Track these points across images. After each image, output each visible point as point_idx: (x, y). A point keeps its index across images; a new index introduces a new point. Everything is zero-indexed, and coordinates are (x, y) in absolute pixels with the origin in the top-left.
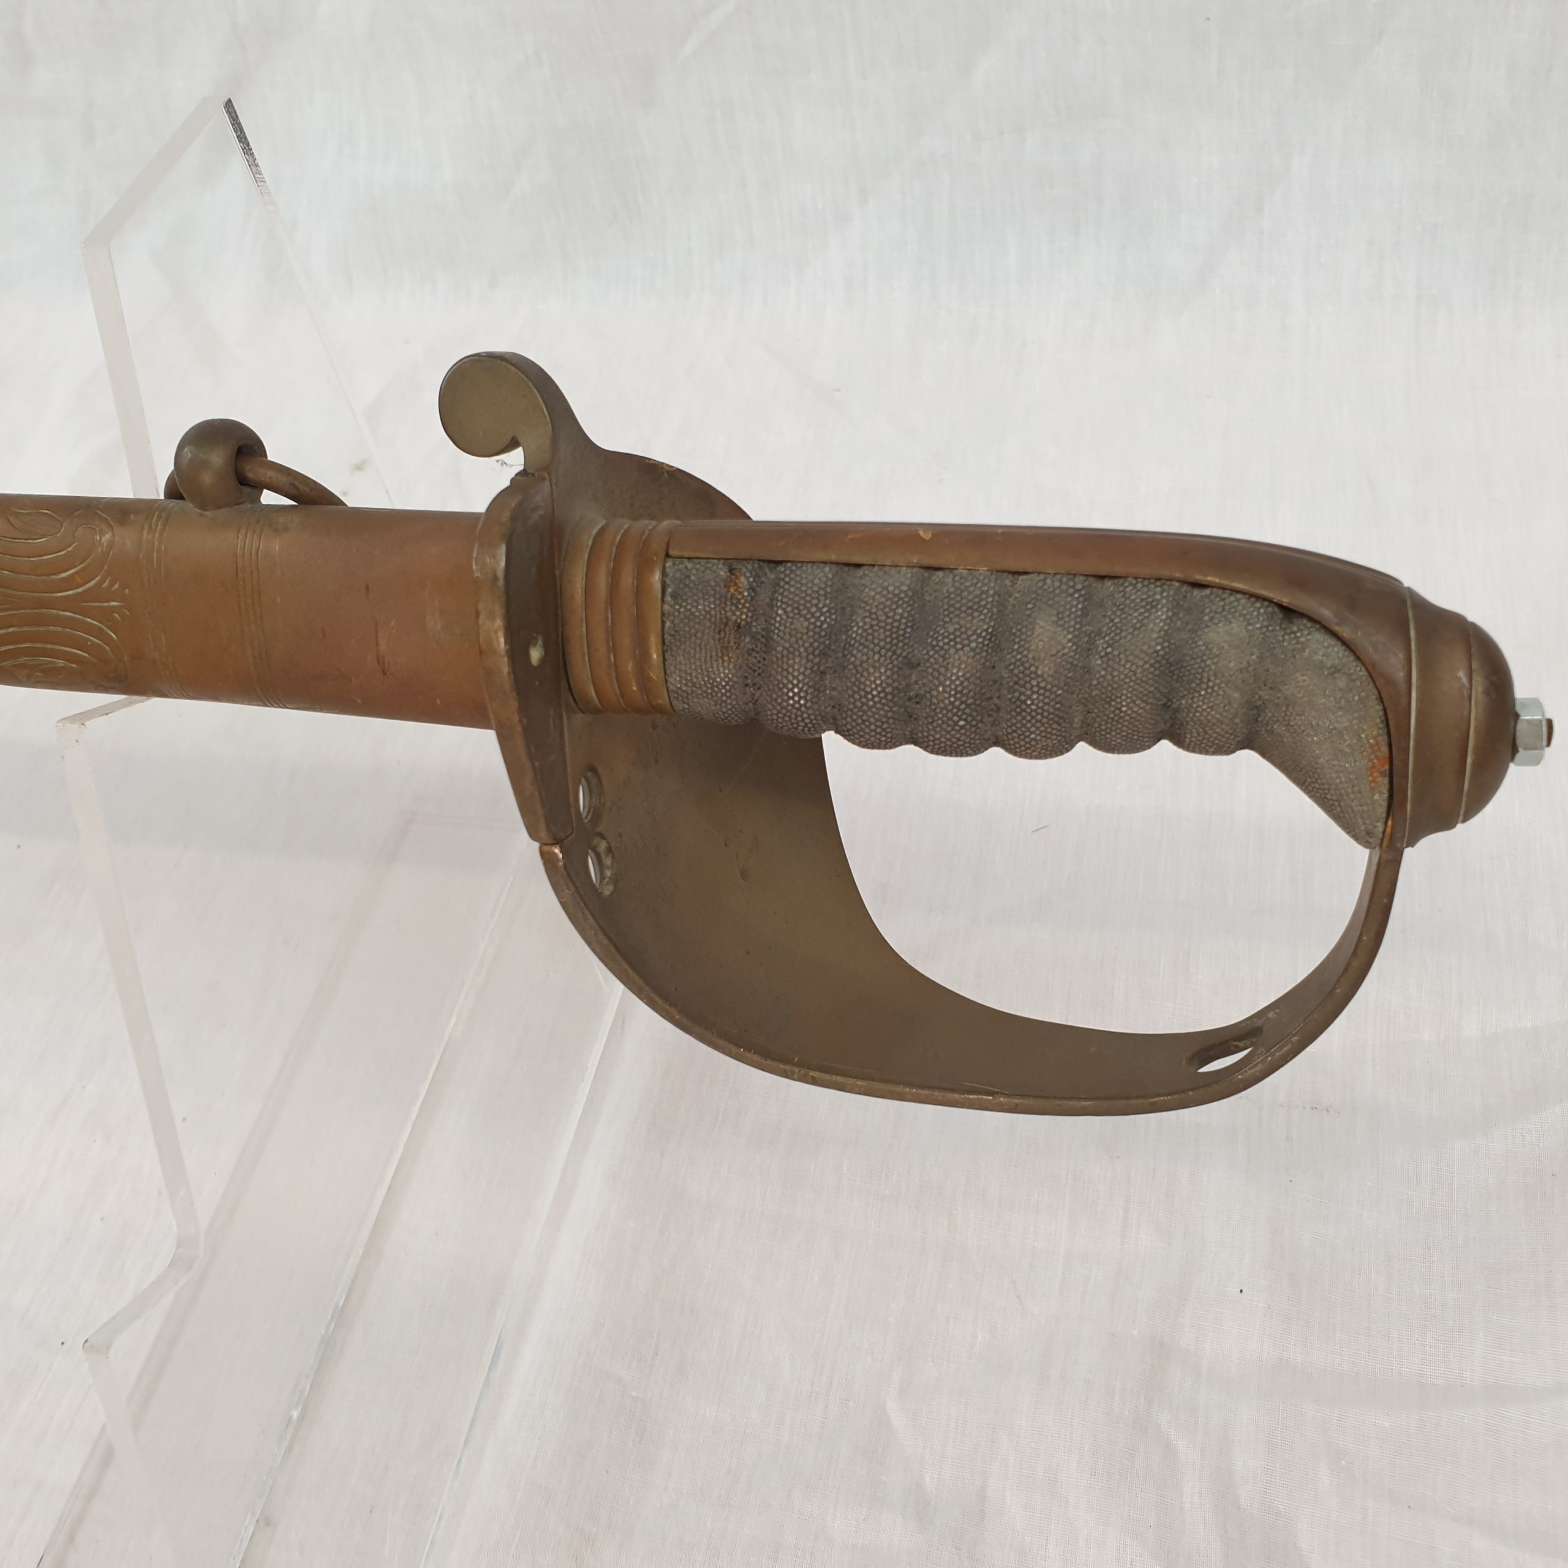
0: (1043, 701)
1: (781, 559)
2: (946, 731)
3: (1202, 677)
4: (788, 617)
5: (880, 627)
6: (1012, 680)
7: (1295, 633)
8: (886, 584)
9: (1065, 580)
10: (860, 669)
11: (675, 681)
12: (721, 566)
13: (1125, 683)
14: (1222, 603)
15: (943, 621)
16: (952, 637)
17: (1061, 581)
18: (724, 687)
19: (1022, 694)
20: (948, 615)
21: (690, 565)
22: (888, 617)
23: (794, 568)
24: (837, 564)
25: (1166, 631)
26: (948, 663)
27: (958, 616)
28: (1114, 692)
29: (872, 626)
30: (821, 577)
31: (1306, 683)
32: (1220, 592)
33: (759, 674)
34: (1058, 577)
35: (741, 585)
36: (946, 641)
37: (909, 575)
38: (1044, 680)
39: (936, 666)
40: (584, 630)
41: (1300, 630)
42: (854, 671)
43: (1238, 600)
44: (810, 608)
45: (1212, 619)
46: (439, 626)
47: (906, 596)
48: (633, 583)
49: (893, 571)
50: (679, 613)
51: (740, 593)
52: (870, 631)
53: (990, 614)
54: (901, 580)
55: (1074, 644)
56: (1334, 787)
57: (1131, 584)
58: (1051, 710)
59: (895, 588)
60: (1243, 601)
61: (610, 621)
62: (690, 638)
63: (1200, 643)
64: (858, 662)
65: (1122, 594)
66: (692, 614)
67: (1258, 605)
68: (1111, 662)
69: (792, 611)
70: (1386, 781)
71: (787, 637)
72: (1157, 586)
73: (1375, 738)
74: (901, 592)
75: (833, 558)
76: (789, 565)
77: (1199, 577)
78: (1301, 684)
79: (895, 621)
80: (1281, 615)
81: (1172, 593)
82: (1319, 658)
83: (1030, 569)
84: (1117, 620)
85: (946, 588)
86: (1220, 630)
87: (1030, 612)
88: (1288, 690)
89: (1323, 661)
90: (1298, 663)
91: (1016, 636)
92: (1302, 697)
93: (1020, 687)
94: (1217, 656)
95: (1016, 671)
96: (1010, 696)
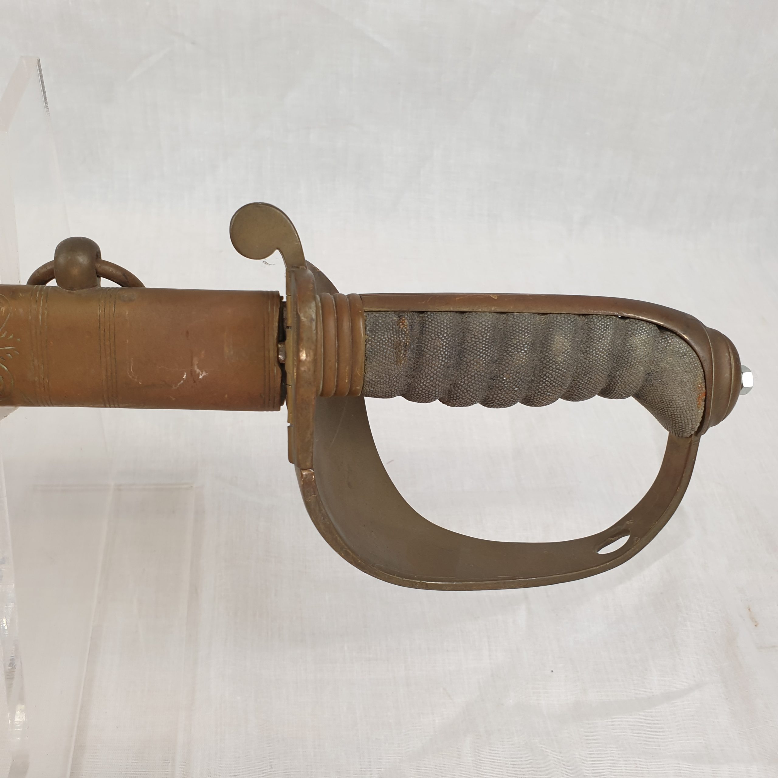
0: (557, 375)
1: (424, 310)
2: (507, 394)
3: (628, 360)
4: (432, 339)
5: (480, 343)
6: (542, 366)
7: (666, 338)
8: (480, 321)
9: (566, 316)
10: (469, 364)
11: (369, 376)
12: (394, 315)
13: (595, 365)
14: (636, 326)
15: (511, 338)
16: (515, 346)
17: (564, 317)
18: (396, 377)
19: (547, 372)
20: (512, 335)
21: (377, 315)
22: (484, 337)
23: (432, 314)
24: (453, 312)
25: (612, 339)
26: (514, 359)
27: (518, 336)
28: (589, 369)
29: (476, 342)
30: (447, 318)
31: (671, 361)
32: (634, 321)
33: (414, 370)
34: (563, 315)
35: (405, 324)
36: (513, 348)
37: (491, 316)
38: (559, 365)
39: (507, 361)
40: (322, 350)
41: (668, 337)
42: (466, 365)
43: (643, 324)
44: (443, 334)
45: (632, 333)
46: (232, 353)
47: (491, 326)
48: (349, 324)
49: (483, 315)
50: (374, 340)
51: (405, 328)
52: (475, 345)
53: (532, 334)
55: (572, 347)
56: (679, 408)
57: (596, 318)
58: (560, 380)
59: (486, 322)
60: (645, 324)
61: (337, 345)
62: (380, 352)
63: (628, 344)
64: (468, 361)
65: (593, 323)
66: (381, 339)
67: (651, 326)
68: (589, 355)
69: (435, 336)
70: (704, 403)
71: (432, 349)
72: (607, 319)
73: (700, 384)
74: (489, 324)
75: (452, 309)
76: (429, 313)
77: (625, 314)
78: (669, 361)
79: (487, 339)
80: (659, 331)
81: (614, 321)
82: (678, 349)
83: (549, 312)
84: (591, 335)
85: (510, 322)
86: (636, 338)
87: (551, 332)
88: (662, 365)
89: (679, 350)
90: (668, 352)
91: (545, 344)
92: (669, 368)
93: (547, 369)
94: (635, 350)
95: (545, 362)
96: (540, 374)
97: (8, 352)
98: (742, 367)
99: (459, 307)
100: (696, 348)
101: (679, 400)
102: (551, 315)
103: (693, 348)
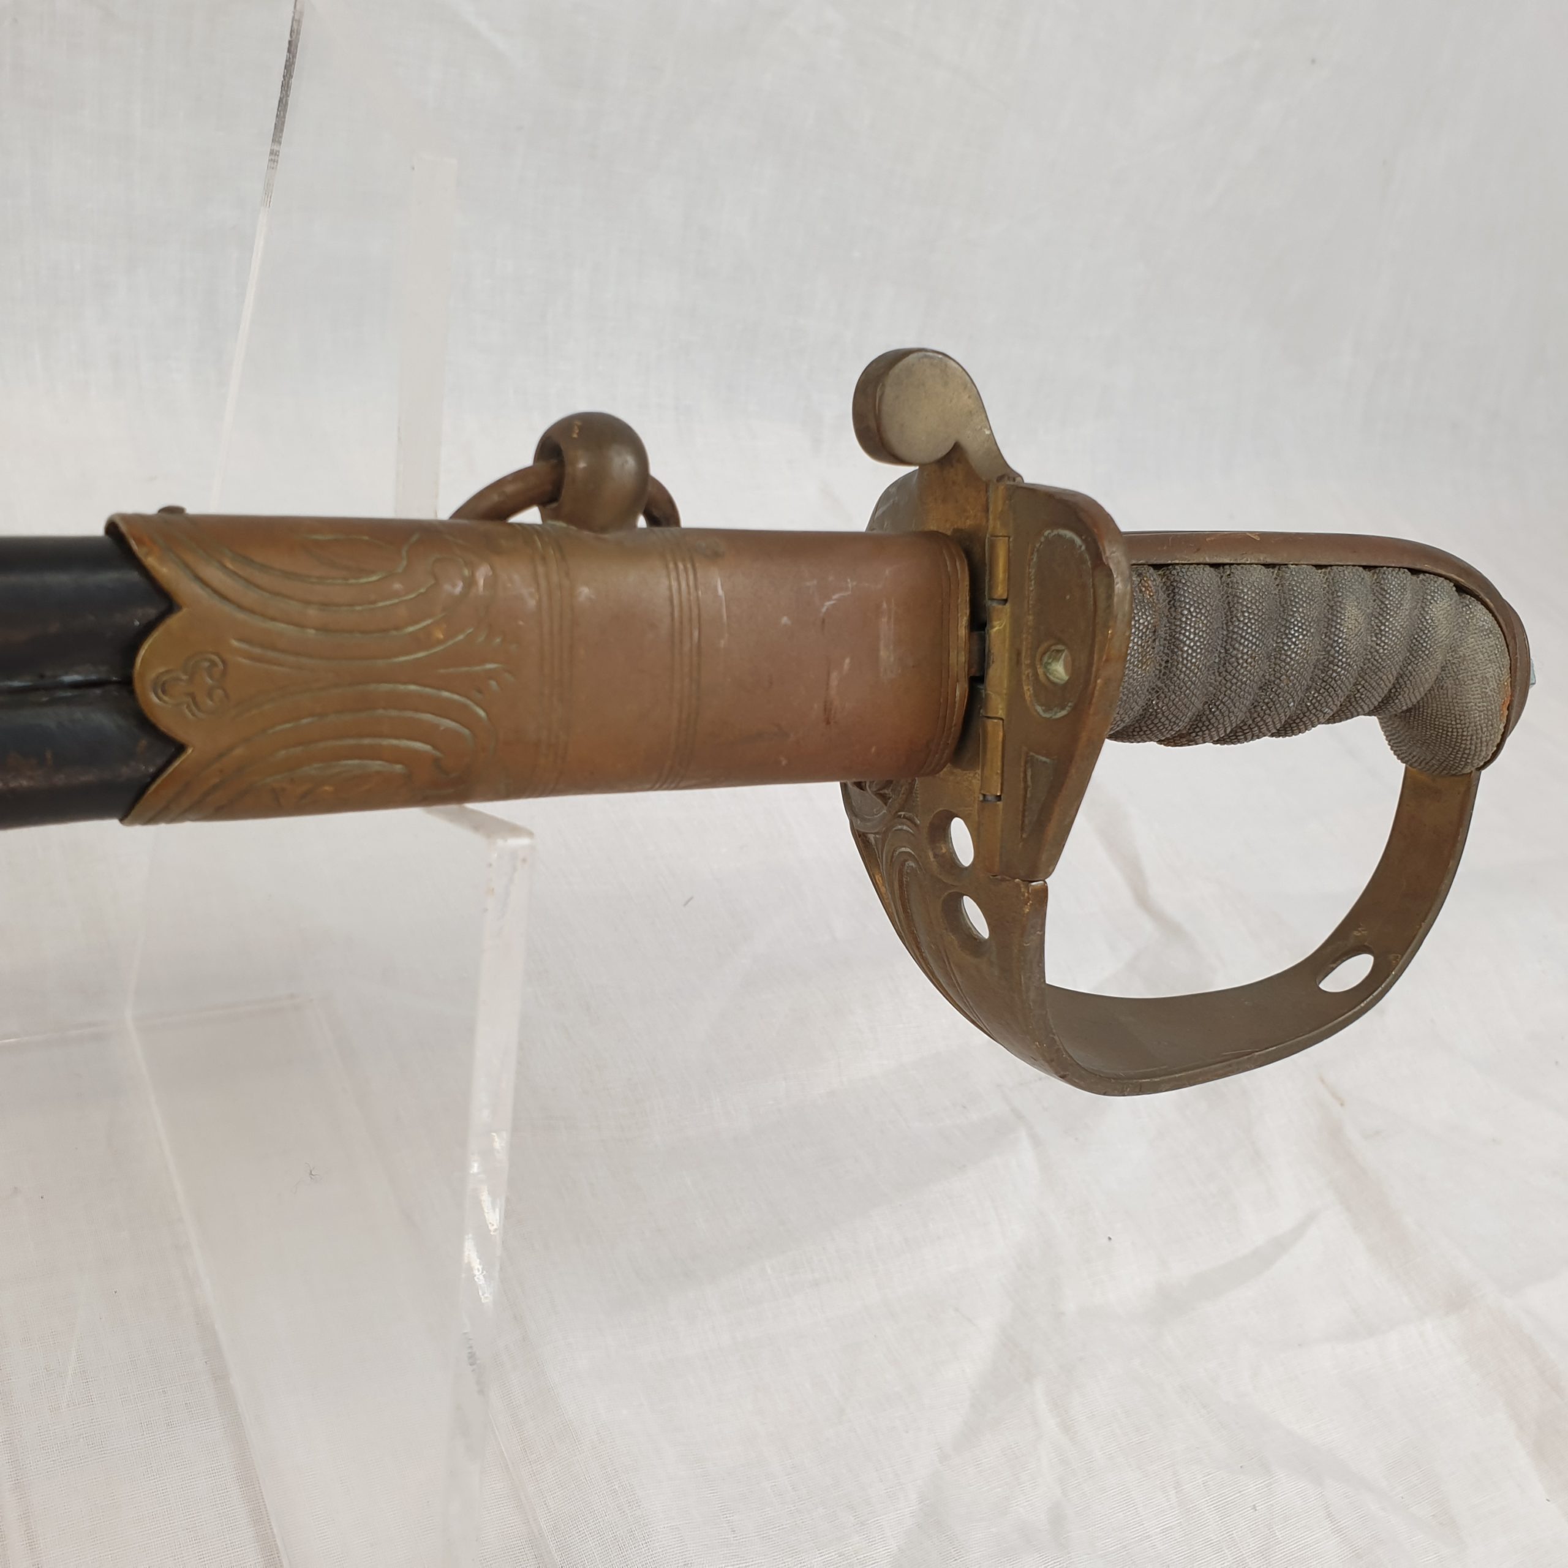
1: (1170, 562)
2: (1278, 714)
3: (1427, 644)
4: (1193, 616)
6: (1327, 661)
7: (1468, 605)
8: (1250, 580)
9: (1353, 570)
13: (1391, 654)
15: (1292, 611)
16: (1300, 625)
17: (1352, 572)
18: (1137, 692)
20: (1294, 606)
22: (1259, 610)
23: (1184, 570)
24: (1206, 564)
25: (1410, 609)
27: (1301, 606)
28: (1382, 663)
29: (1250, 619)
30: (1205, 576)
31: (1473, 644)
32: (1431, 575)
33: (1159, 678)
34: (1350, 568)
35: (1150, 590)
36: (1296, 629)
37: (1261, 572)
38: (1350, 657)
39: (1289, 653)
41: (1470, 603)
42: (1236, 664)
44: (1206, 606)
45: (1432, 598)
47: (1265, 591)
49: (1251, 569)
51: (1152, 596)
52: (1249, 624)
53: (1317, 603)
54: (1259, 577)
56: (1473, 724)
57: (1389, 572)
59: (1258, 584)
60: (1443, 582)
63: (1428, 617)
64: (1238, 656)
65: (1388, 580)
67: (1450, 584)
68: (1383, 638)
69: (1195, 612)
70: (1507, 713)
71: (1191, 637)
72: (1399, 573)
73: (1506, 681)
74: (1262, 587)
75: (1208, 560)
76: (1178, 567)
77: (1418, 566)
78: (1470, 645)
79: (1263, 613)
80: (1457, 593)
82: (1481, 623)
83: (1332, 563)
84: (1387, 602)
85: (1288, 582)
86: (1437, 606)
87: (1340, 599)
88: (1462, 651)
89: (1483, 625)
90: (1471, 628)
91: (1333, 621)
92: (1469, 656)
93: (1334, 665)
94: (1437, 626)
95: (1332, 652)
96: (1323, 675)
97: (491, 675)
99: (1216, 556)
100: (1501, 621)
101: (1476, 709)
102: (1335, 568)
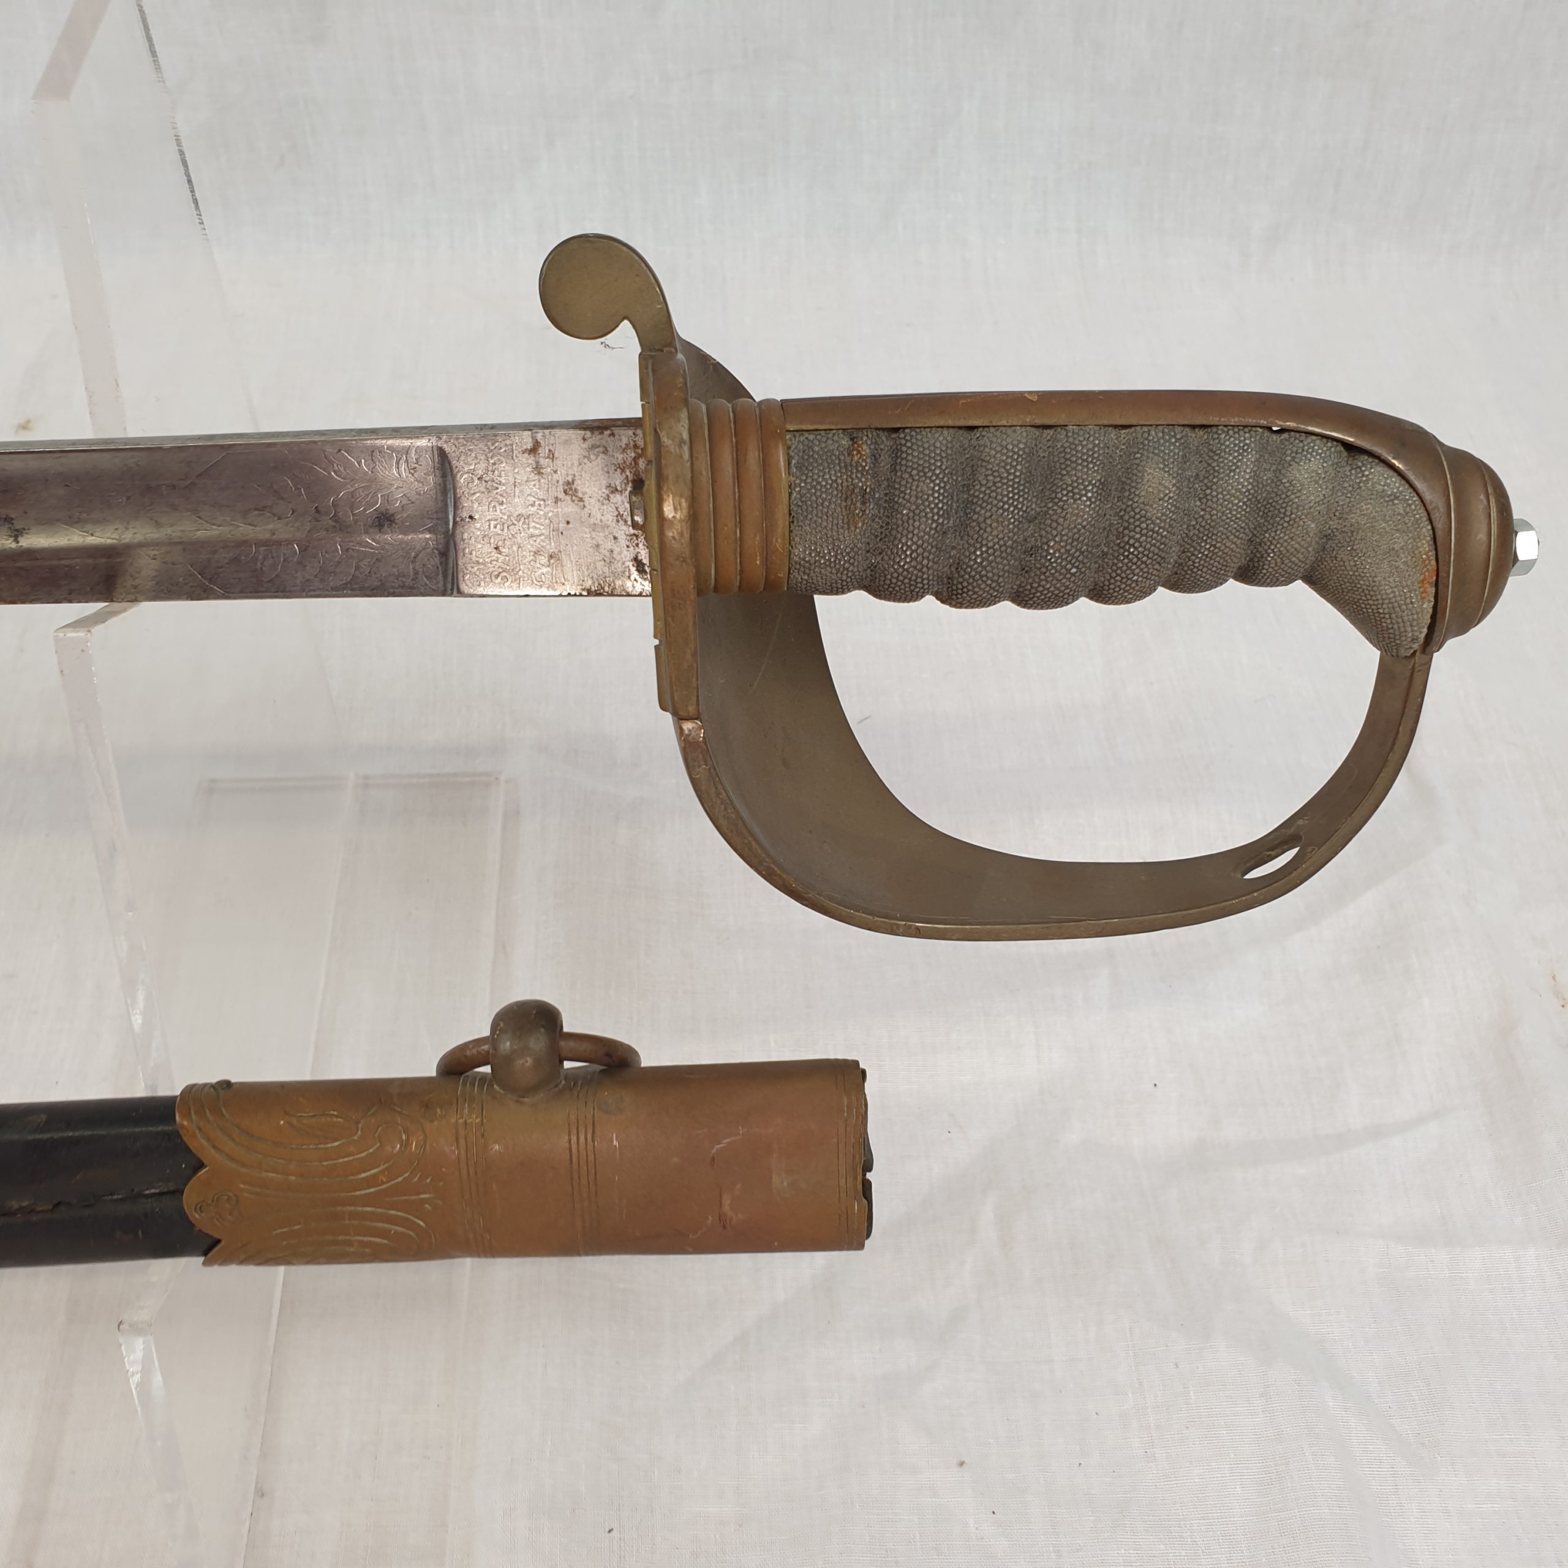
0: (1150, 542)
1: (899, 425)
2: (1057, 580)
3: (1286, 511)
4: (913, 480)
5: (1003, 484)
6: (1121, 526)
7: (1360, 467)
8: (1004, 443)
9: (1166, 430)
10: (983, 525)
11: (798, 551)
12: (841, 436)
13: (1222, 521)
14: (1301, 445)
15: (1061, 474)
16: (1070, 488)
17: (1163, 432)
18: (848, 554)
19: (1130, 538)
20: (1065, 469)
21: (811, 437)
22: (1009, 474)
23: (913, 433)
24: (953, 427)
25: (1255, 471)
26: (1067, 513)
27: (1075, 469)
28: (1211, 529)
29: (994, 483)
30: (942, 439)
31: (1369, 511)
32: (1298, 435)
33: (881, 540)
34: (1160, 428)
35: (864, 453)
36: (1065, 492)
37: (1024, 434)
38: (1153, 523)
39: (1055, 517)
40: (711, 505)
41: (1363, 465)
42: (977, 528)
43: (1313, 441)
44: (934, 470)
45: (1293, 459)
47: (1024, 453)
48: (759, 456)
49: (1009, 431)
50: (806, 483)
51: (863, 460)
52: (993, 488)
53: (1102, 466)
54: (1019, 439)
55: (1178, 488)
56: (1387, 601)
57: (1223, 432)
58: (1156, 551)
59: (1014, 446)
60: (1318, 442)
61: (737, 495)
62: (817, 508)
63: (1285, 481)
64: (981, 519)
65: (1217, 441)
66: (819, 483)
67: (1329, 444)
68: (1210, 503)
69: (918, 474)
70: (1433, 590)
71: (913, 499)
72: (1245, 433)
73: (1426, 554)
74: (1020, 449)
75: (950, 423)
76: (907, 431)
77: (1280, 423)
78: (1365, 512)
79: (1016, 477)
80: (1345, 454)
81: (1258, 438)
82: (1381, 487)
83: (1135, 423)
84: (1215, 464)
85: (1061, 444)
86: (1301, 468)
87: (1138, 461)
88: (1353, 518)
89: (1383, 491)
90: (1364, 494)
91: (1126, 484)
92: (1365, 524)
93: (1130, 531)
94: (1299, 491)
95: (1126, 517)
96: (1119, 541)
98: (1515, 522)
99: (965, 419)
100: (1419, 485)
101: (1386, 585)
102: (1138, 428)
103: (1411, 486)
